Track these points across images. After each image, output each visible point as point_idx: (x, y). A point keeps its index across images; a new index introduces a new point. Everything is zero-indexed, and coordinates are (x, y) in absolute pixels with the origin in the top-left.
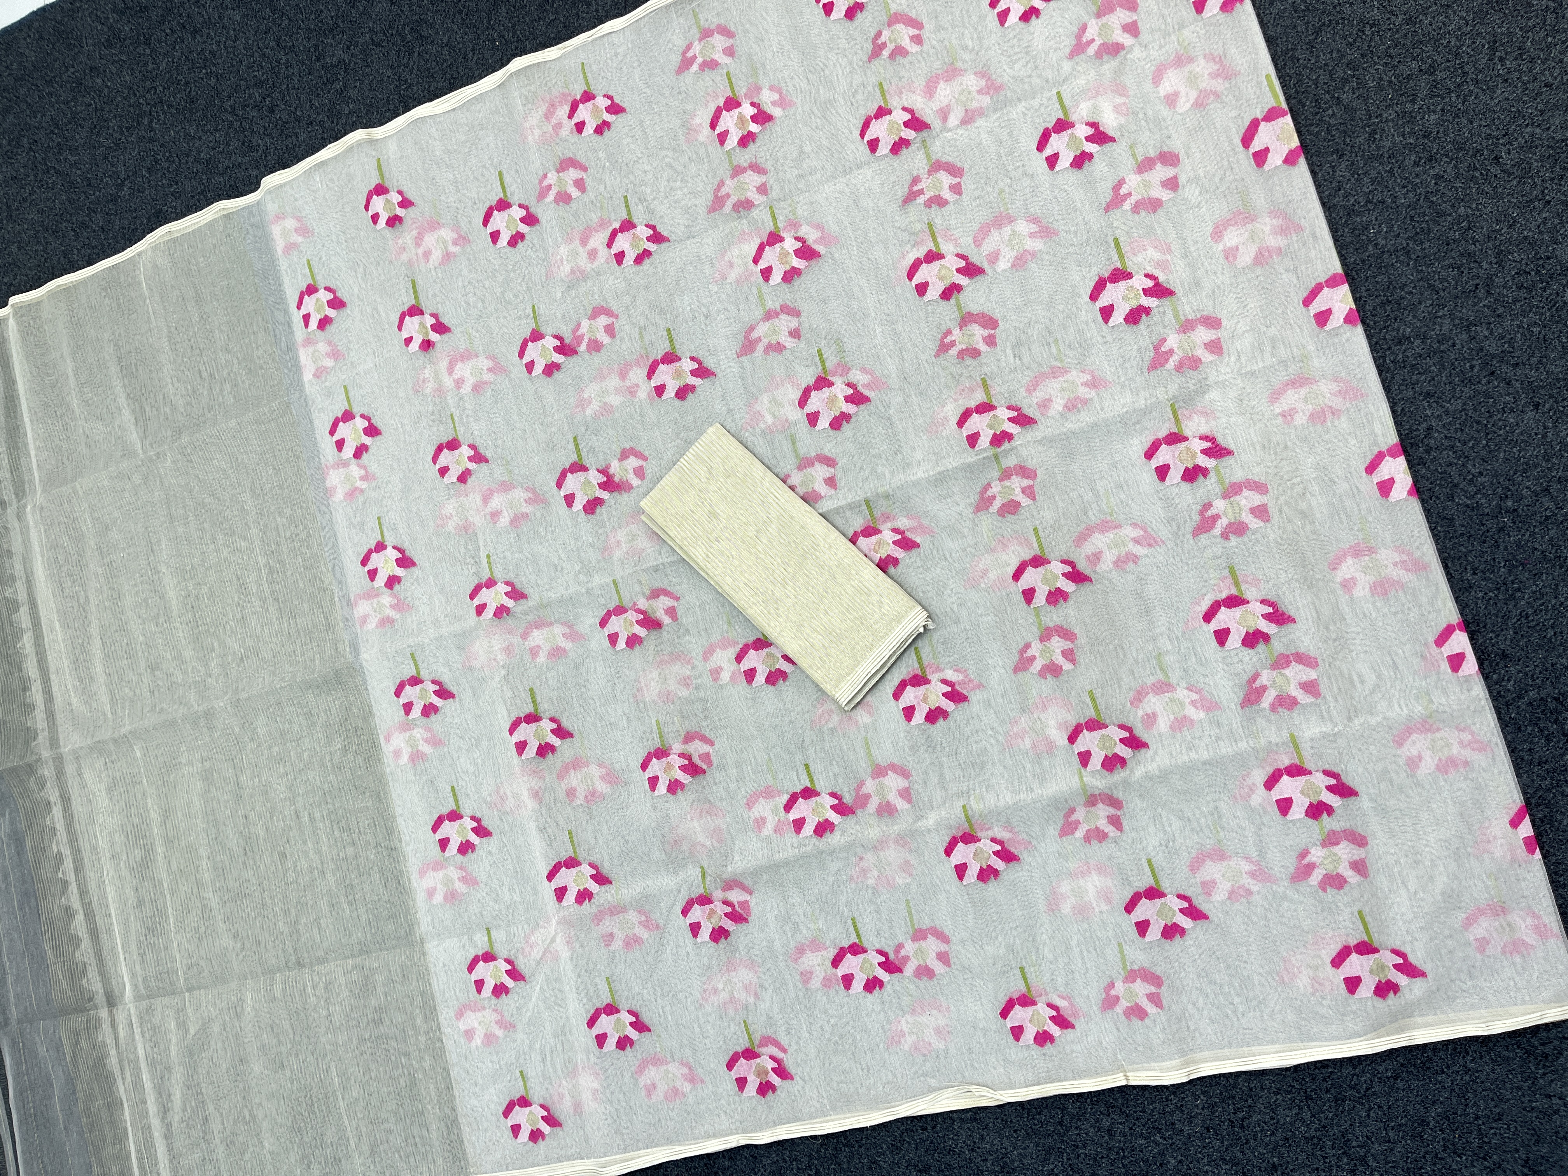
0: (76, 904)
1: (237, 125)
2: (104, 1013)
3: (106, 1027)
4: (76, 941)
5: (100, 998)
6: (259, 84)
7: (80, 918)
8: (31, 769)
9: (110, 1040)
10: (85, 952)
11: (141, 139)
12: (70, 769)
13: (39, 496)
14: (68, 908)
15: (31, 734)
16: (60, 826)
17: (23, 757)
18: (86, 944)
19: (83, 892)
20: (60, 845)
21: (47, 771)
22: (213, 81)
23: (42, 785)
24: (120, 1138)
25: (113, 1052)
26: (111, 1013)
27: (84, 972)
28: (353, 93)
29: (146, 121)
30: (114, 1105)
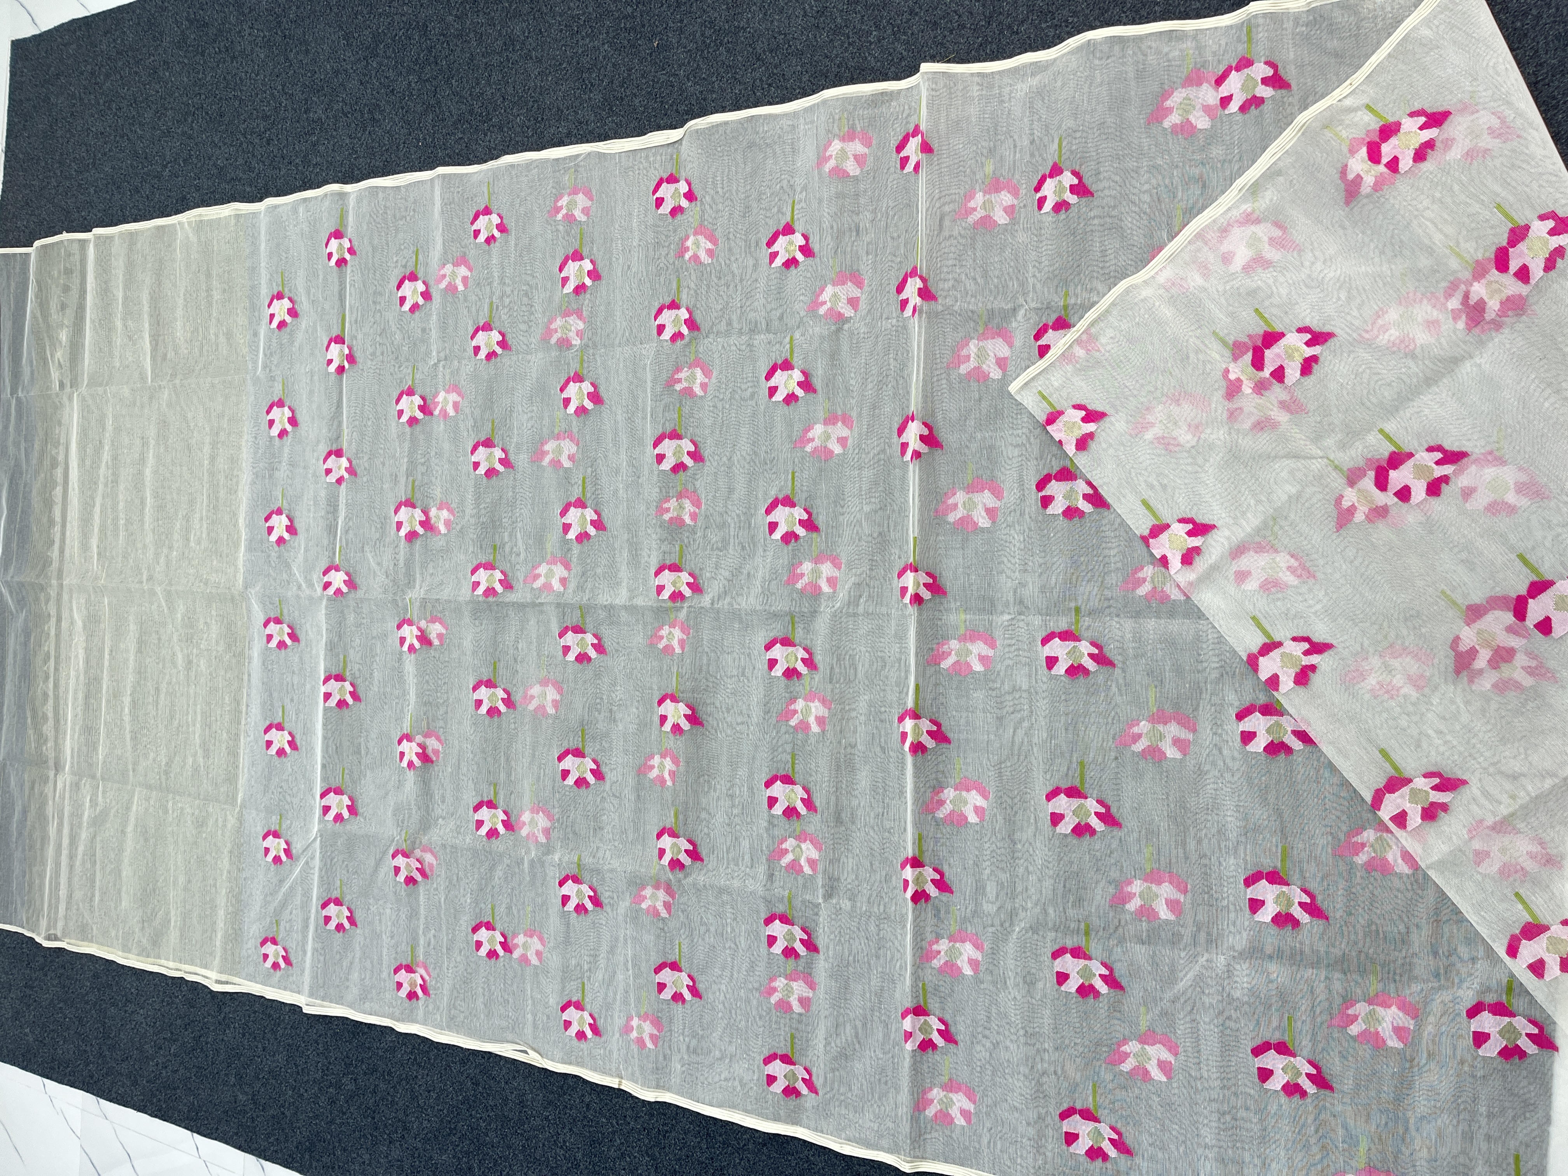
0: (51, 693)
1: (245, 145)
2: (52, 774)
3: (51, 784)
4: (45, 718)
5: (51, 763)
6: (266, 118)
7: (51, 702)
8: (42, 588)
9: (50, 795)
10: (48, 729)
11: (184, 133)
12: (65, 597)
13: (83, 389)
14: (45, 695)
15: (47, 563)
16: (53, 633)
17: (38, 576)
18: (51, 722)
19: (56, 686)
20: (50, 646)
21: (53, 593)
22: (237, 103)
23: (47, 601)
24: (43, 863)
25: (50, 803)
26: (56, 775)
27: (46, 741)
28: (322, 148)
29: (190, 120)
30: (45, 838)
